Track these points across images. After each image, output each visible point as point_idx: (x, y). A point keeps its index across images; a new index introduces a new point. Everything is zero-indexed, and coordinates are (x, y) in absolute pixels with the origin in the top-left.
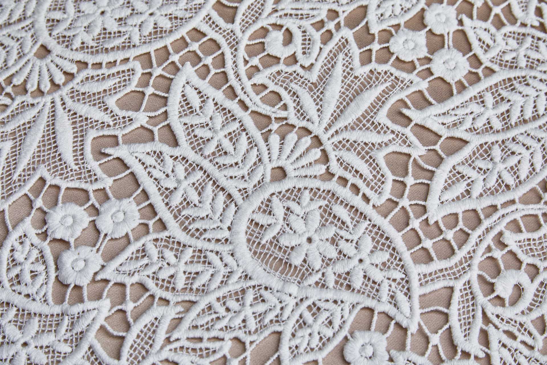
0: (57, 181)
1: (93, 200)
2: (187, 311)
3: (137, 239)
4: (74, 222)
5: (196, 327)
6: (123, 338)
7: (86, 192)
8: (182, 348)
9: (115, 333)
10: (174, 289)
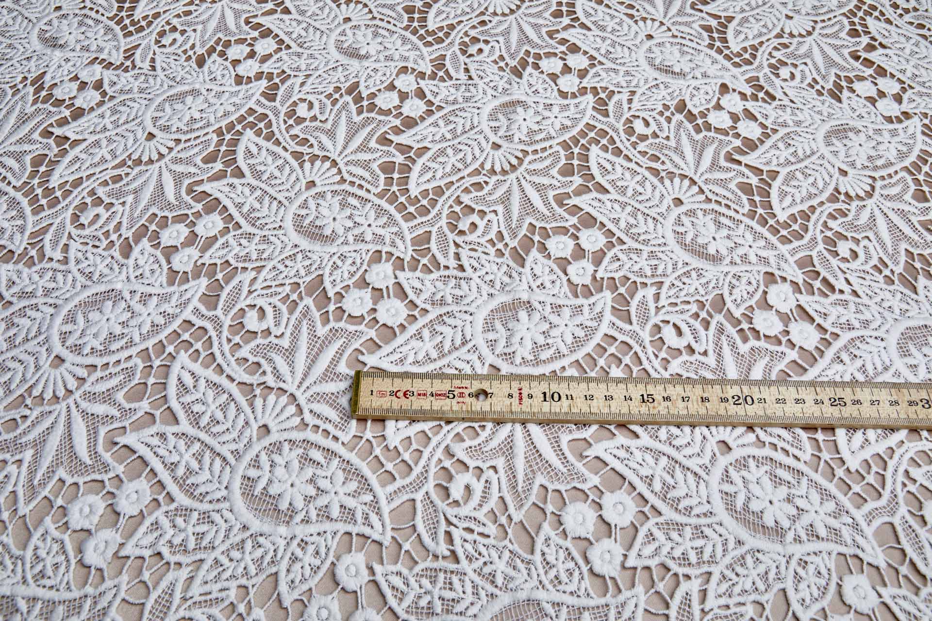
0: (76, 479)
1: (109, 487)
2: (198, 569)
3: (150, 514)
4: (91, 511)
5: (206, 583)
6: (143, 604)
7: (102, 481)
8: (195, 603)
9: (137, 602)
10: (185, 551)
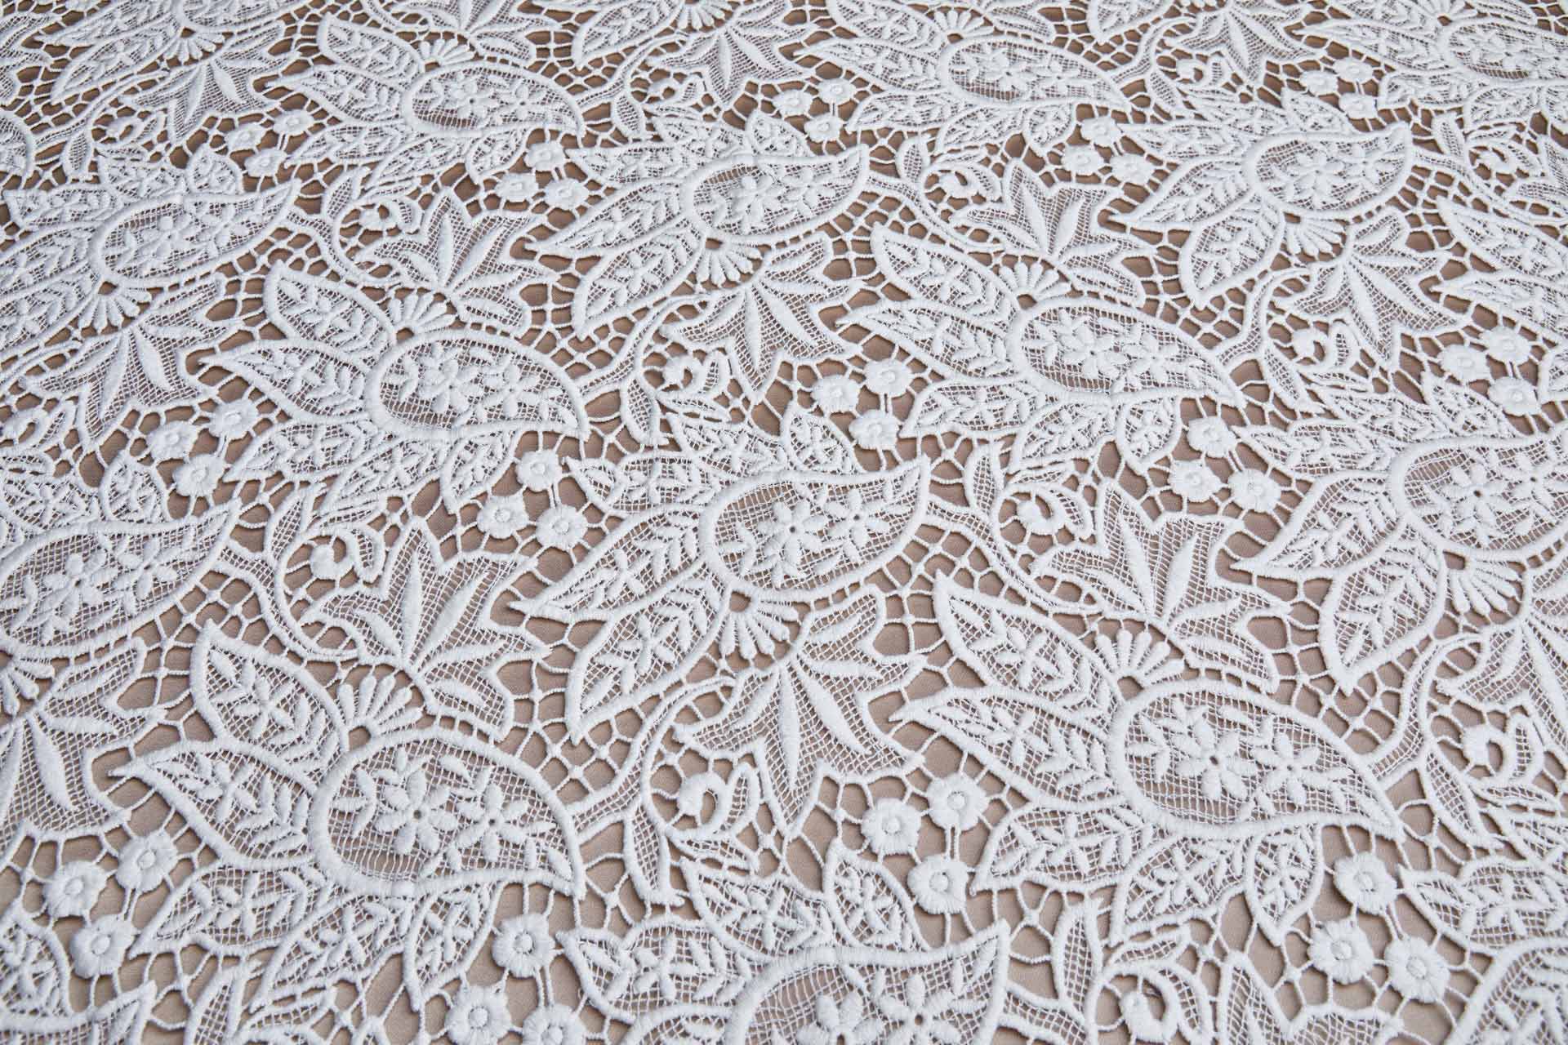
0: (51, 835)
1: (107, 847)
2: (267, 963)
3: (178, 884)
4: (85, 885)
5: (284, 982)
6: (182, 1030)
7: (95, 838)
8: (268, 1018)
9: (170, 1027)
10: (242, 938)
